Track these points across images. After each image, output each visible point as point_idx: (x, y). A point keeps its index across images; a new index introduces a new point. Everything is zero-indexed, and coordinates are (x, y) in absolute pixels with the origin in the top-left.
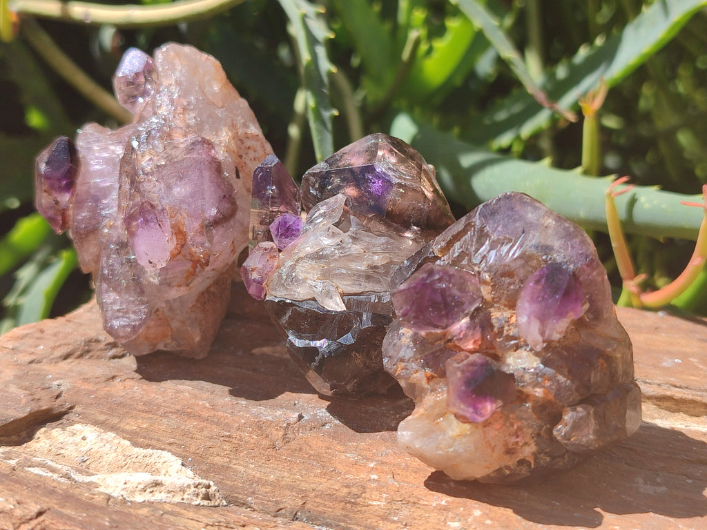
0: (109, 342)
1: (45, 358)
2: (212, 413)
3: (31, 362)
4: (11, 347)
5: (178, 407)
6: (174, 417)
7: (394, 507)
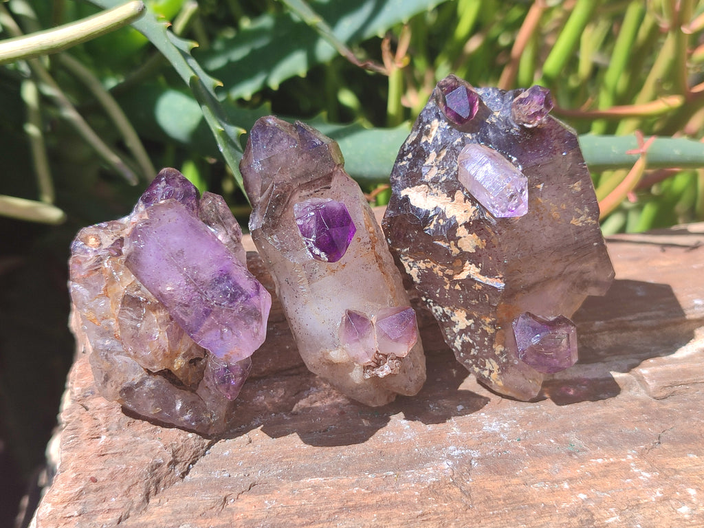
0: (168, 461)
1: (130, 509)
2: (378, 497)
3: (120, 521)
4: (76, 514)
5: (337, 505)
6: (343, 516)
7: (628, 516)
